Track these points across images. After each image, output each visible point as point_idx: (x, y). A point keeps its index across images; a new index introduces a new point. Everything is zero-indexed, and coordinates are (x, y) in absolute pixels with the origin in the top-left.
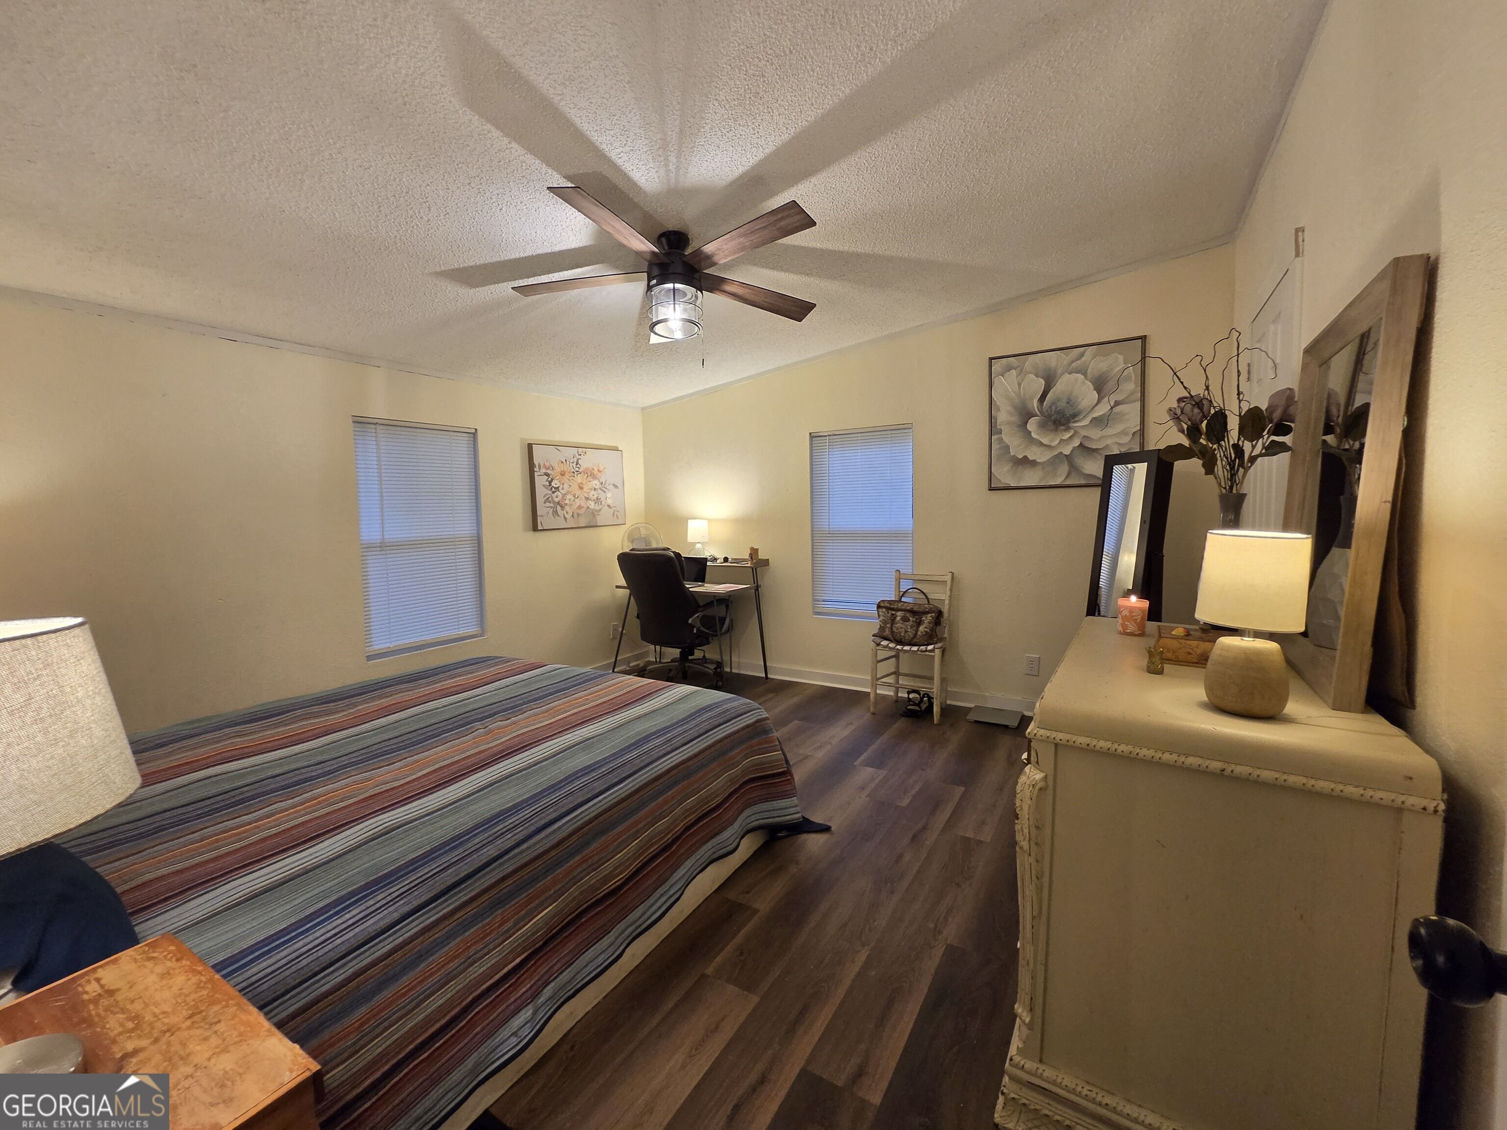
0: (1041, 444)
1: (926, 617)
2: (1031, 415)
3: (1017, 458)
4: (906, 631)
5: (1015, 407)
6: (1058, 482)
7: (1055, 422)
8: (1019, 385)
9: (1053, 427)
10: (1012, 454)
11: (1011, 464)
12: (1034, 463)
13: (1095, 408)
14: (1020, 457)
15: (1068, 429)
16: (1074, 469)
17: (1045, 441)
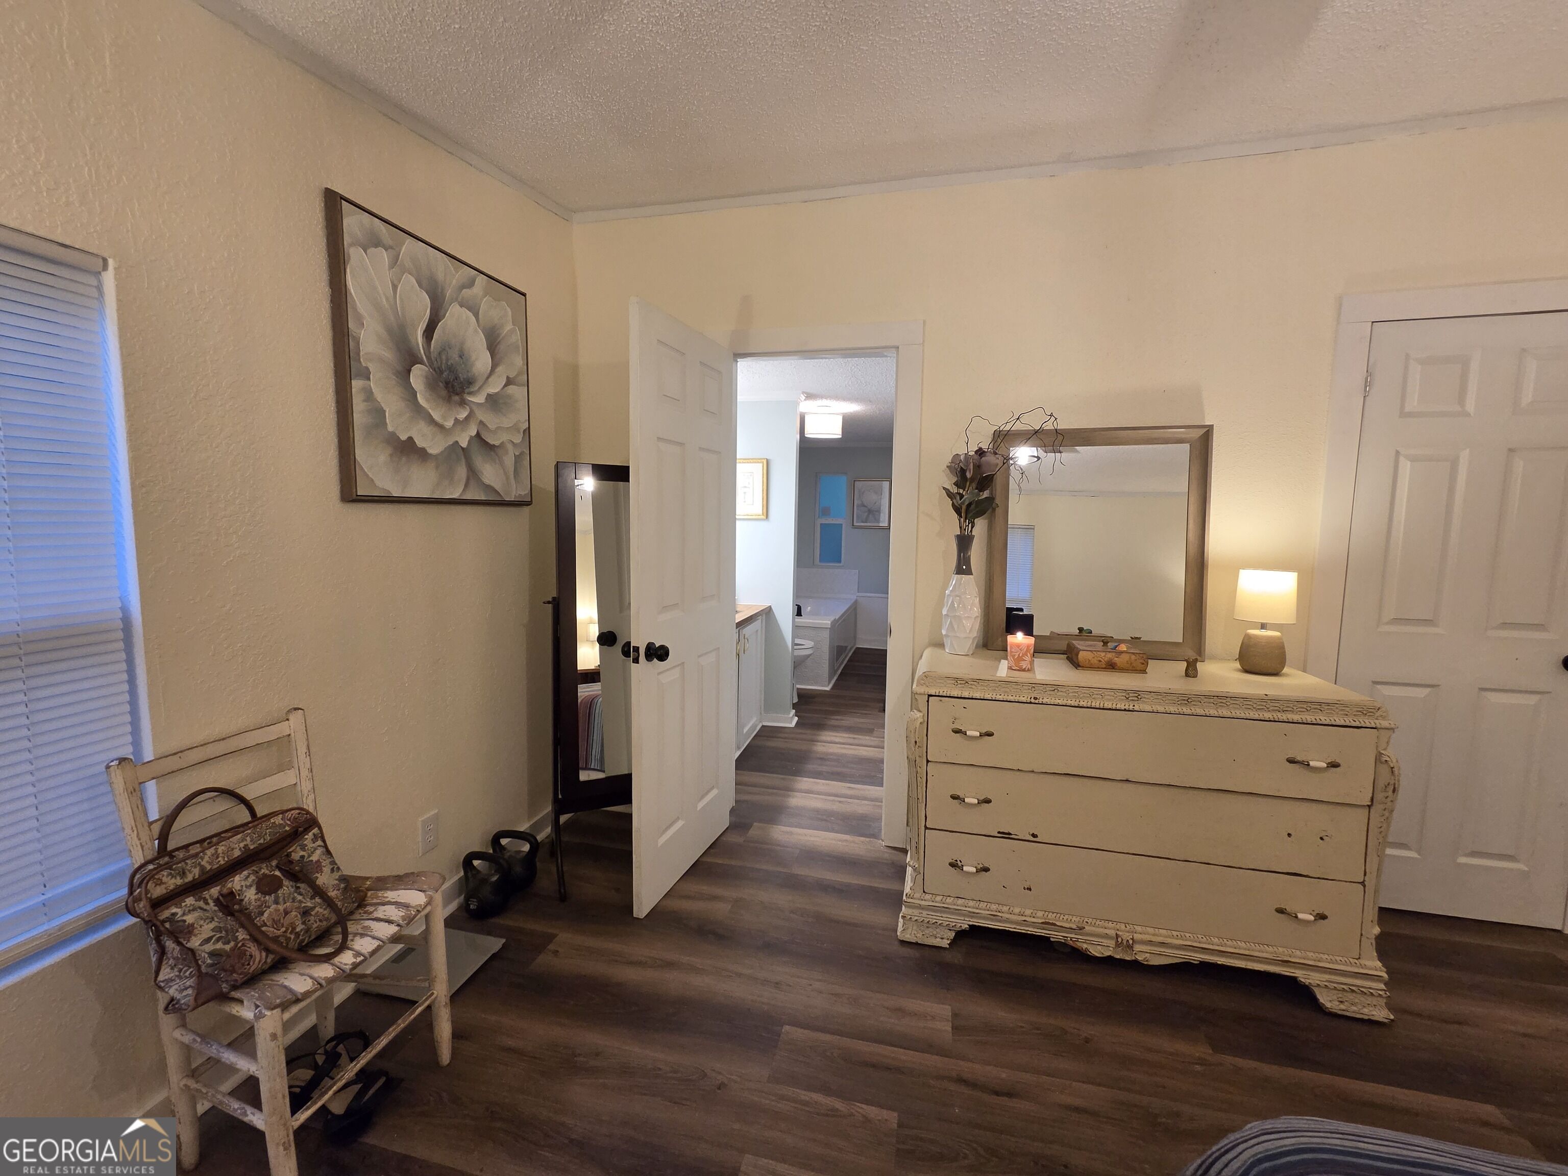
0: (432, 421)
1: (303, 848)
2: (415, 360)
3: (399, 438)
4: (306, 913)
5: (389, 330)
6: (455, 495)
7: (447, 384)
8: (395, 287)
9: (444, 393)
10: (390, 428)
11: (389, 450)
12: (422, 454)
13: (490, 380)
14: (403, 437)
15: (463, 403)
16: (473, 474)
17: (436, 416)
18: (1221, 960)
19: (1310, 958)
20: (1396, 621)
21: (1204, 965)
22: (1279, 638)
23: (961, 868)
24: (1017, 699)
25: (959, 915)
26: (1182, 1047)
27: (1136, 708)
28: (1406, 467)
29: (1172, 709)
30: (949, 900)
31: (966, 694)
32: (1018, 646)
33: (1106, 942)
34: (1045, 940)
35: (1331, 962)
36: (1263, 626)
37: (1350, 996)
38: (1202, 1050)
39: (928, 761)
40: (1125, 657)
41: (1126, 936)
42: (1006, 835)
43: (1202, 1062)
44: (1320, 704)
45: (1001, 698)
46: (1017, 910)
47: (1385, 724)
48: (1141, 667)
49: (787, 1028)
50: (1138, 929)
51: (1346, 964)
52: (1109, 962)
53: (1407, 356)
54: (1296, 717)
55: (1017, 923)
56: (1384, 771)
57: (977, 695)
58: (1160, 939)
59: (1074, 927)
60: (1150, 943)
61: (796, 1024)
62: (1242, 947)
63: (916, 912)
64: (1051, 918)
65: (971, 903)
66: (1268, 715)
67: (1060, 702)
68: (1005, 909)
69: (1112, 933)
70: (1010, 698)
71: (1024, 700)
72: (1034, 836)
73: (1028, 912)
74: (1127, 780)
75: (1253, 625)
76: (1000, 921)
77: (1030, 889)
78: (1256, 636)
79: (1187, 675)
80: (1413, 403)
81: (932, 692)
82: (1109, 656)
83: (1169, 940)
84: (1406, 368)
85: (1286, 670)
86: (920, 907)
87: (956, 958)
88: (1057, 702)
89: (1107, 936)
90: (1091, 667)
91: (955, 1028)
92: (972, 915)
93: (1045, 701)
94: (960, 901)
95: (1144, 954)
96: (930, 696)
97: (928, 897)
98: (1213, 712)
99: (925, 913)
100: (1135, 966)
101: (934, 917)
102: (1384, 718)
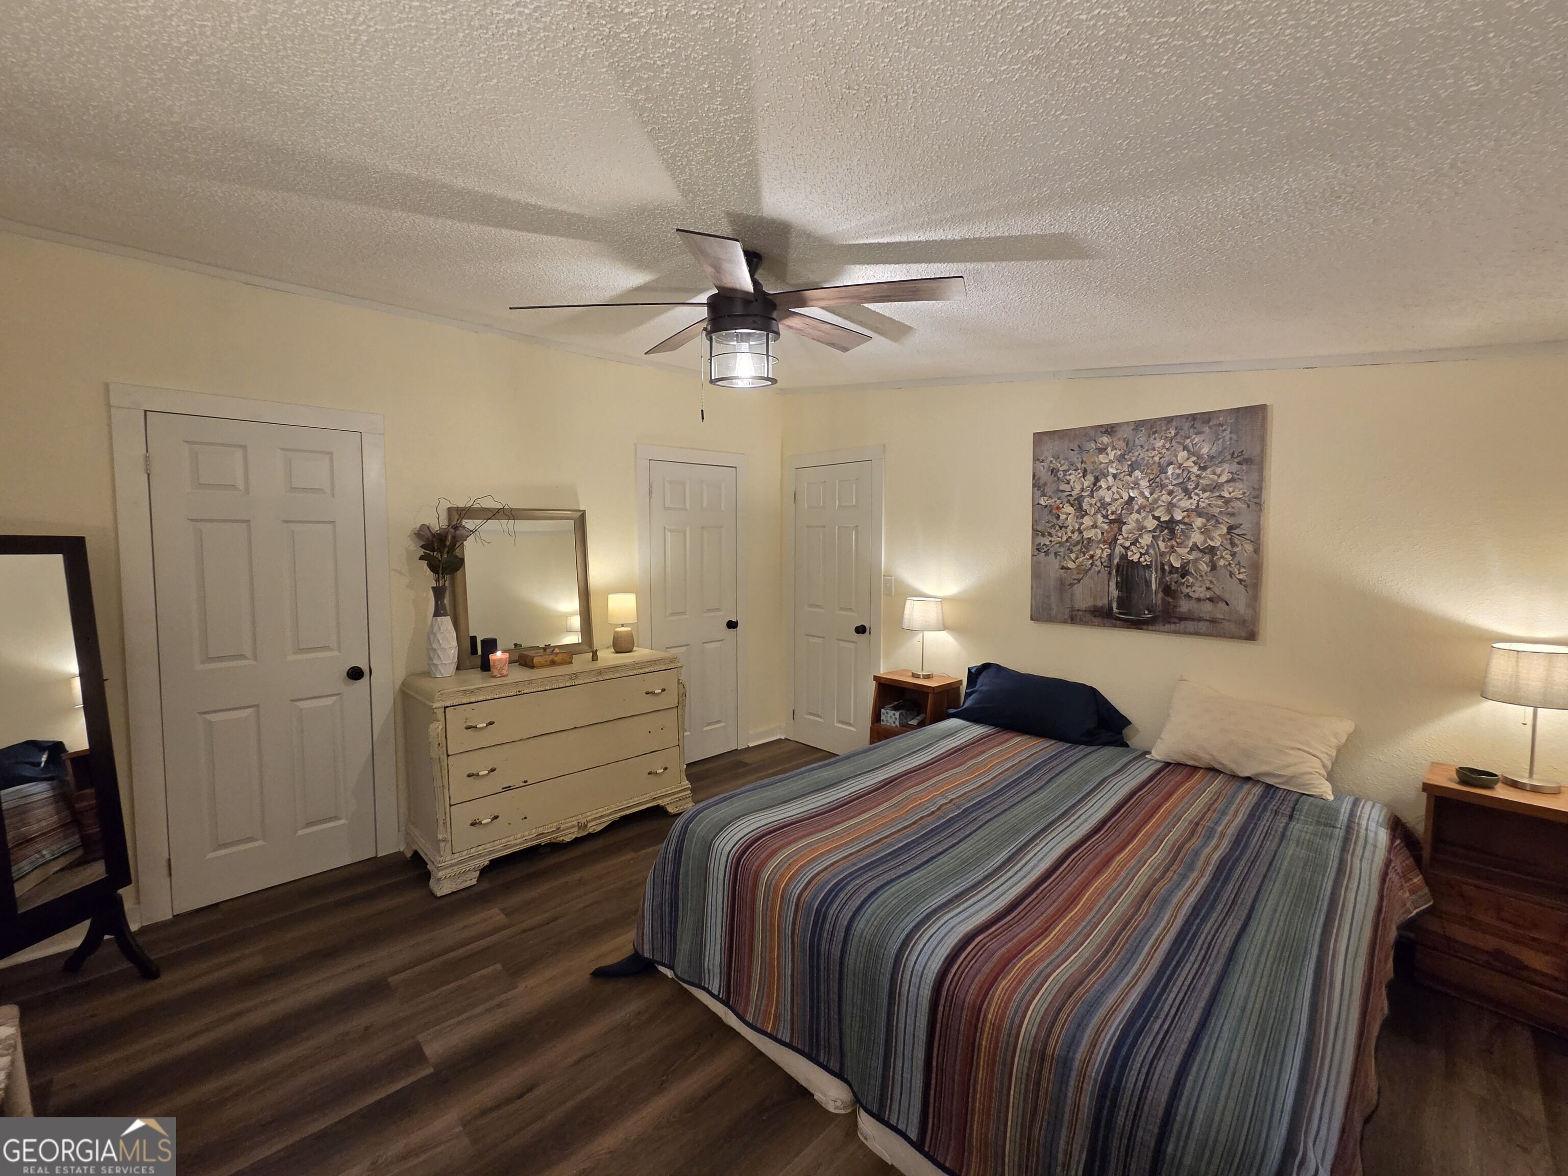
18: (628, 812)
19: (663, 792)
20: (672, 614)
21: (622, 818)
22: (630, 631)
23: (480, 823)
24: (508, 695)
25: (482, 856)
26: (624, 858)
27: (576, 683)
28: (668, 534)
29: (594, 680)
30: (472, 850)
31: (473, 700)
32: (500, 660)
33: (572, 830)
34: (539, 846)
35: (671, 790)
36: (623, 626)
37: (679, 803)
38: (631, 855)
39: (448, 756)
40: (560, 656)
41: (583, 821)
42: (508, 788)
43: (633, 859)
44: (655, 661)
45: (497, 697)
46: (519, 836)
47: (679, 665)
48: (570, 660)
49: (390, 979)
50: (589, 814)
51: (676, 788)
52: (577, 841)
53: (664, 479)
54: (647, 670)
55: (523, 843)
56: (681, 686)
57: (481, 699)
58: (599, 815)
59: (554, 829)
60: (595, 819)
61: (396, 972)
62: (636, 800)
63: (449, 871)
64: (540, 830)
65: (488, 846)
66: (636, 672)
67: (535, 690)
68: (512, 838)
69: (575, 823)
70: (504, 695)
71: (512, 694)
72: (525, 782)
73: (526, 833)
74: (575, 728)
75: (618, 626)
76: (509, 848)
77: (526, 818)
78: (621, 632)
79: (593, 660)
80: (668, 504)
81: (448, 704)
82: (551, 657)
83: (604, 813)
84: (664, 486)
85: (635, 649)
86: (452, 865)
87: (485, 885)
88: (532, 690)
89: (573, 826)
90: (542, 666)
91: (507, 915)
92: (490, 852)
93: (525, 691)
94: (480, 848)
95: (595, 827)
96: (446, 708)
97: (456, 855)
98: (612, 676)
99: (455, 868)
100: (590, 836)
101: (463, 867)
102: (678, 662)
